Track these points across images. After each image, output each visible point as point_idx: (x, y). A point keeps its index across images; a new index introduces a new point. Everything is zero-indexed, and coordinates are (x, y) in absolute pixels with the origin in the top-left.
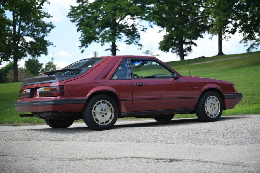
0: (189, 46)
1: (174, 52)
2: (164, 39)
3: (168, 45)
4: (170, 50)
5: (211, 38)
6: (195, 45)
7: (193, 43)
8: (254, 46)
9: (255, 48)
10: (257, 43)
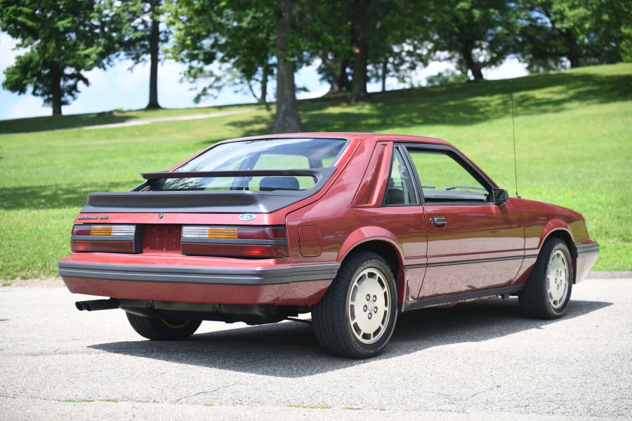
0: (71, 82)
1: (37, 95)
2: (16, 63)
3: (28, 79)
4: (30, 88)
5: (131, 69)
6: (86, 81)
7: (80, 77)
8: (210, 91)
9: (212, 95)
10: (216, 84)
